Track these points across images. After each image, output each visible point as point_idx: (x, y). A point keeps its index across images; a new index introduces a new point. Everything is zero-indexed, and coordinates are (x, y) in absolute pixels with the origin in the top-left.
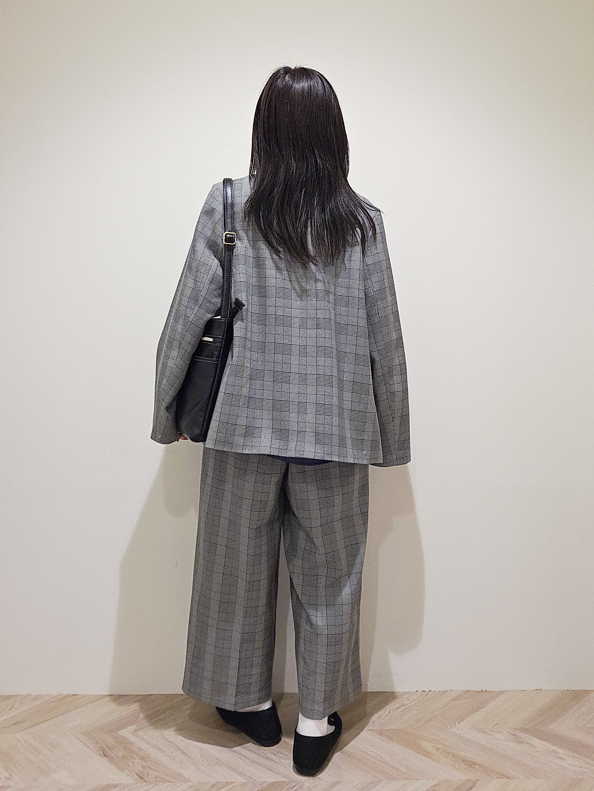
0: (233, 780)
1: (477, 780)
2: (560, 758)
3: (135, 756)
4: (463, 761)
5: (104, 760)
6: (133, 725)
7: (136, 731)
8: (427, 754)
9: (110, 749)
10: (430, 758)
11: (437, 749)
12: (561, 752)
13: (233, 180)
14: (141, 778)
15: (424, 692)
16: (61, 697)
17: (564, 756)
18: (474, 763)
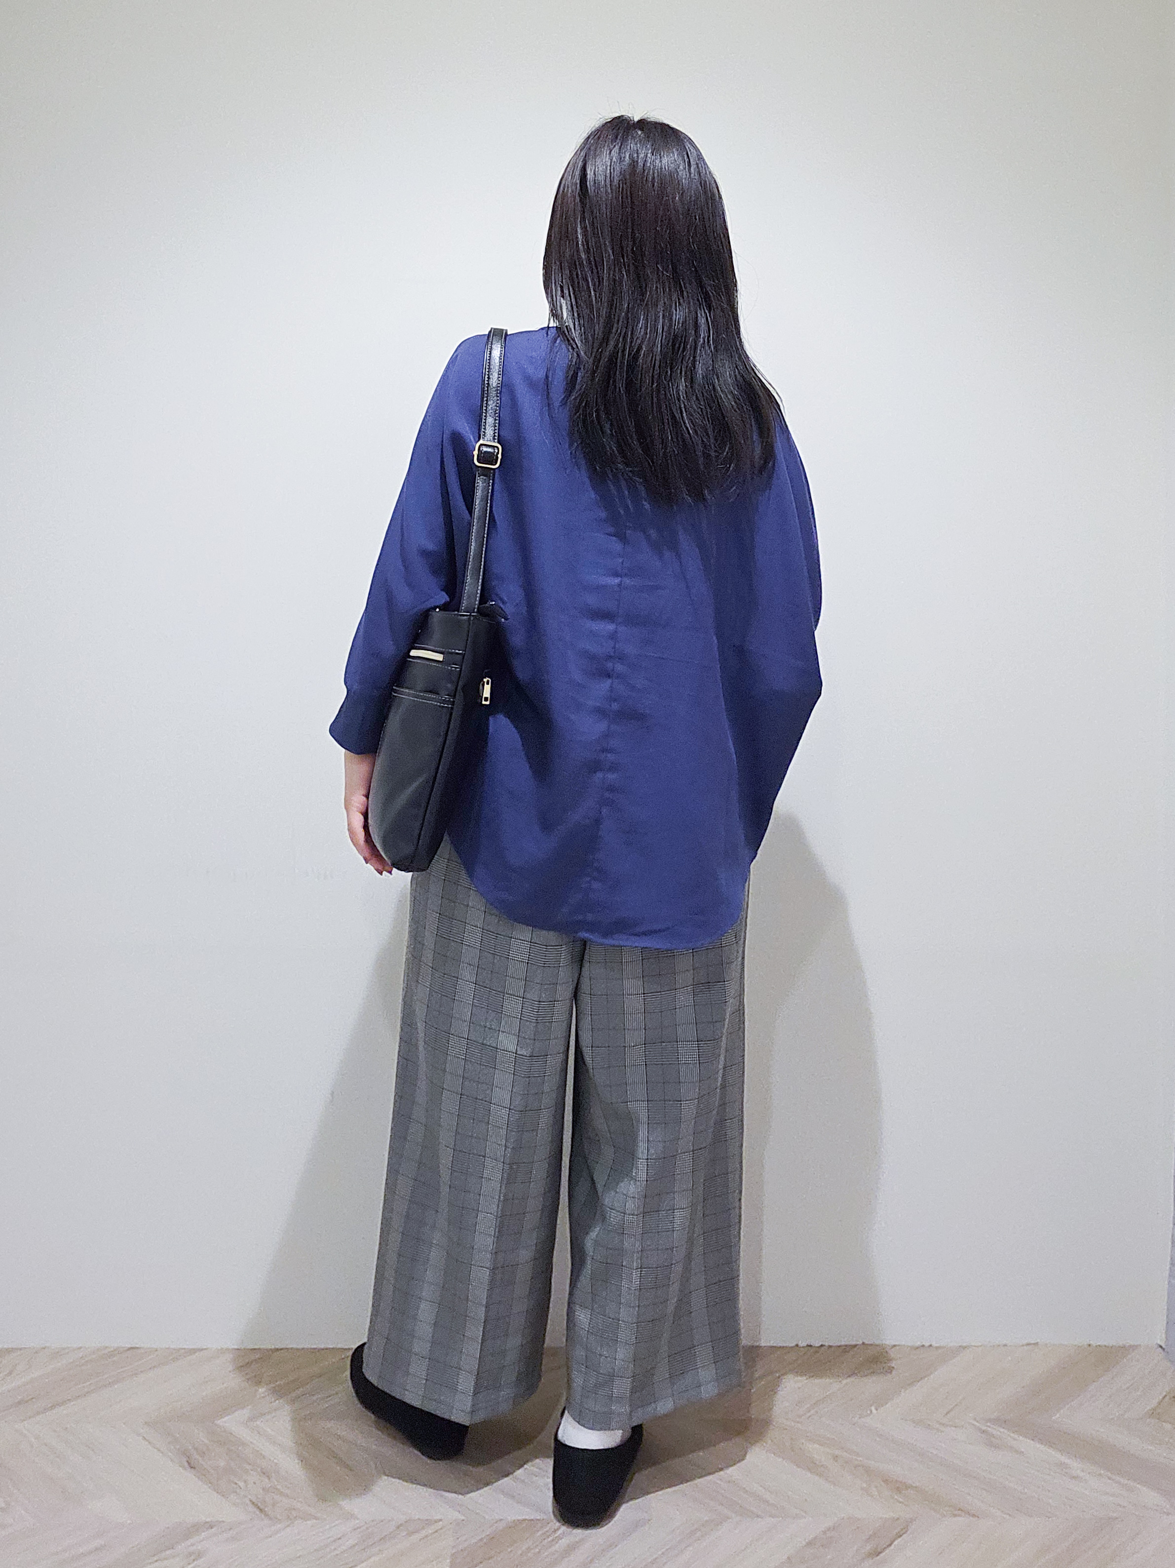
0: (438, 1517)
1: (912, 1520)
2: (1075, 1478)
3: (248, 1467)
4: (886, 1481)
5: (189, 1474)
6: (243, 1408)
7: (252, 1419)
8: (813, 1467)
9: (203, 1454)
10: (820, 1475)
11: (836, 1458)
12: (1076, 1466)
13: (509, 333)
14: (261, 1510)
15: (810, 1348)
16: (106, 1351)
17: (1081, 1474)
18: (908, 1487)
